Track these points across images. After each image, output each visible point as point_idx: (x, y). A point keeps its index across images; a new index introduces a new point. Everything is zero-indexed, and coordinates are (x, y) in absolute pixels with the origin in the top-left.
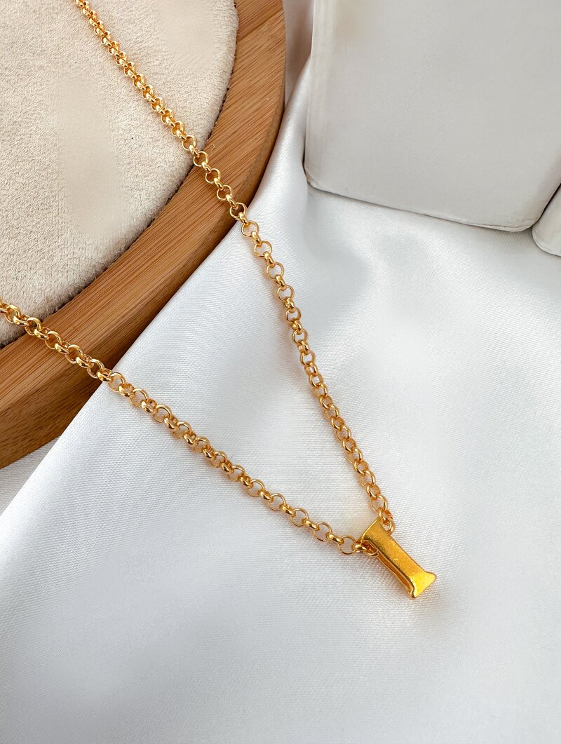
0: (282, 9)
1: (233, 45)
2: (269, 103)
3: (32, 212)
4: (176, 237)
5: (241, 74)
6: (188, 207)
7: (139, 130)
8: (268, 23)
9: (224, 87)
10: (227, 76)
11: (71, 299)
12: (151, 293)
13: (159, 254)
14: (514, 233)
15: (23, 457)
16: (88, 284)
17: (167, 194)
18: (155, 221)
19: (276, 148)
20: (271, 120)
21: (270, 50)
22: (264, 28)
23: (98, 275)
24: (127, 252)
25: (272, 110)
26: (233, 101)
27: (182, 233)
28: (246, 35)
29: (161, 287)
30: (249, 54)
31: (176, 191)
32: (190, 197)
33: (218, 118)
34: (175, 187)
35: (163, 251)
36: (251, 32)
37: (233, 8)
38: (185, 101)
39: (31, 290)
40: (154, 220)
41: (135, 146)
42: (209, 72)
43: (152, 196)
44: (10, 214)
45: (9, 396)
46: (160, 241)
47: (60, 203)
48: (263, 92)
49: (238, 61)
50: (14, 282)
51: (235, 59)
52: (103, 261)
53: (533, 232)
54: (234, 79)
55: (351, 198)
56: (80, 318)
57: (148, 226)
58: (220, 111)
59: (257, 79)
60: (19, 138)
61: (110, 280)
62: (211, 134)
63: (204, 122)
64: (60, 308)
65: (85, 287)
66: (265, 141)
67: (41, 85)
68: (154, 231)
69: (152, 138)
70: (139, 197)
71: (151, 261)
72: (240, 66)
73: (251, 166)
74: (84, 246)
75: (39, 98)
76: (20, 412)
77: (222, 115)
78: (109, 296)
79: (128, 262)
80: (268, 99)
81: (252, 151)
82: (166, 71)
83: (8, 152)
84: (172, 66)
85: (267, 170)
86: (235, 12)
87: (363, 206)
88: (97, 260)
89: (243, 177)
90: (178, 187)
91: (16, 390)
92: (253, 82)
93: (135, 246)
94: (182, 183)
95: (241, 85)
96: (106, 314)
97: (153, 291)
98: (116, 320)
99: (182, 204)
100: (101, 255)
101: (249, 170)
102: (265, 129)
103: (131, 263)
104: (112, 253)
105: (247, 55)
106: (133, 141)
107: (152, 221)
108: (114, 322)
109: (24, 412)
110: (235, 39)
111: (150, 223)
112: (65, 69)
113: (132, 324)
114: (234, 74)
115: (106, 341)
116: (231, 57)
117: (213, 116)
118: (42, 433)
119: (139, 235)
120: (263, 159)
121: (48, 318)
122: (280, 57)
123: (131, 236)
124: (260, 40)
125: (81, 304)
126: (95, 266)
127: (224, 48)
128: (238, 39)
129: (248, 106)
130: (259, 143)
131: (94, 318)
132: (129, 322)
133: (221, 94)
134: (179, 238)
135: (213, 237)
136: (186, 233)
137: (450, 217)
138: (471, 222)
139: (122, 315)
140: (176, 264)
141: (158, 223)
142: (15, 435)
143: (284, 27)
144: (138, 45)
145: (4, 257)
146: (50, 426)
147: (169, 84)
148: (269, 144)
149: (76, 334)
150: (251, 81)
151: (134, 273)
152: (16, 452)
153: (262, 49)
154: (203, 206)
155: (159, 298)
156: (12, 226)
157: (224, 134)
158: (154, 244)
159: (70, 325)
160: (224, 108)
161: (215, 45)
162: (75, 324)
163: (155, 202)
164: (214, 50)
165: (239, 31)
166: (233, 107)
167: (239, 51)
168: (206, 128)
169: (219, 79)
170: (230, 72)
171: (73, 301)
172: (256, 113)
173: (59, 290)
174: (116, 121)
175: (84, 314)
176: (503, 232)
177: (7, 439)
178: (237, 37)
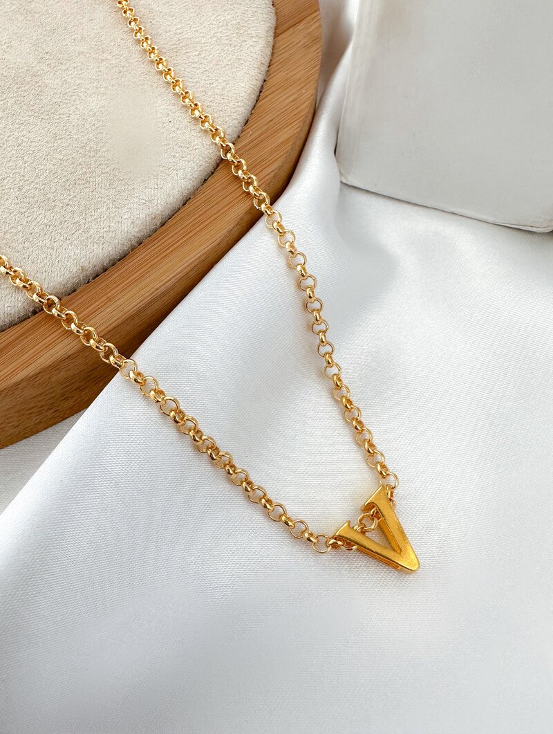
0: (318, 10)
1: (271, 39)
2: (305, 95)
3: (69, 186)
4: (212, 216)
5: (279, 67)
6: (224, 188)
7: (177, 114)
8: (305, 22)
9: (261, 77)
10: (264, 68)
11: (105, 270)
13: (195, 231)
14: (540, 233)
15: (45, 429)
16: (123, 257)
17: (203, 175)
19: (310, 139)
20: (307, 110)
21: (306, 47)
22: (301, 26)
23: (133, 249)
24: (162, 228)
25: (309, 102)
26: (269, 91)
27: (218, 212)
28: (284, 32)
29: (195, 264)
30: (285, 50)
31: (213, 173)
33: (255, 106)
34: (211, 168)
35: (198, 229)
36: (288, 29)
37: (272, 6)
38: (223, 89)
39: (66, 259)
40: (190, 198)
41: (173, 129)
42: (247, 64)
43: (189, 176)
44: (47, 188)
45: (41, 360)
46: (195, 219)
47: (98, 179)
48: (300, 84)
49: (276, 55)
50: (49, 251)
51: (273, 54)
52: (138, 235)
54: (271, 72)
55: (379, 194)
56: (114, 288)
57: (184, 205)
58: (257, 101)
59: (294, 73)
60: (58, 117)
61: (146, 253)
62: (247, 121)
63: (242, 110)
64: (94, 278)
65: (120, 260)
66: (301, 130)
67: (81, 70)
68: (190, 209)
69: (190, 122)
70: (176, 176)
71: (186, 238)
72: (278, 59)
73: (287, 152)
74: (119, 219)
75: (78, 81)
76: (50, 378)
77: (257, 106)
78: (144, 269)
79: (163, 238)
80: (304, 92)
81: (287, 140)
82: (205, 61)
84: (211, 57)
85: (301, 159)
86: (273, 10)
88: (133, 234)
89: (276, 166)
90: (215, 170)
91: (48, 355)
92: (289, 75)
93: (170, 223)
94: (218, 165)
95: (278, 78)
96: (140, 286)
97: (188, 266)
98: (150, 292)
99: (218, 185)
100: (136, 229)
101: (284, 156)
102: (301, 119)
103: (166, 238)
104: (148, 227)
106: (171, 124)
107: (187, 201)
108: (147, 294)
109: (54, 379)
110: (273, 35)
112: (105, 55)
113: (165, 298)
114: (271, 67)
116: (268, 51)
117: (250, 104)
118: (67, 405)
119: (175, 212)
120: (297, 149)
121: (82, 287)
122: (315, 54)
123: (167, 212)
124: (298, 36)
125: (116, 275)
126: (130, 240)
127: (262, 43)
128: (276, 36)
129: (284, 97)
130: (296, 131)
131: (128, 290)
132: (163, 294)
133: (259, 84)
134: (215, 216)
136: (220, 213)
137: (478, 216)
138: (498, 221)
139: (156, 287)
140: (211, 241)
141: (193, 203)
142: (41, 404)
143: (320, 26)
145: (40, 227)
147: (207, 73)
148: (303, 135)
149: (109, 304)
150: (287, 74)
151: (168, 249)
152: (40, 422)
153: (299, 44)
156: (49, 199)
157: (261, 122)
158: (189, 221)
159: (103, 296)
160: (261, 98)
161: (254, 39)
162: (109, 294)
163: (191, 182)
164: (252, 44)
165: (276, 28)
166: (270, 97)
167: (277, 46)
168: (243, 115)
169: (257, 70)
170: (267, 64)
171: (107, 273)
172: (292, 104)
173: (94, 261)
174: (155, 105)
175: (119, 285)
176: (529, 231)
177: (33, 407)
178: (275, 33)
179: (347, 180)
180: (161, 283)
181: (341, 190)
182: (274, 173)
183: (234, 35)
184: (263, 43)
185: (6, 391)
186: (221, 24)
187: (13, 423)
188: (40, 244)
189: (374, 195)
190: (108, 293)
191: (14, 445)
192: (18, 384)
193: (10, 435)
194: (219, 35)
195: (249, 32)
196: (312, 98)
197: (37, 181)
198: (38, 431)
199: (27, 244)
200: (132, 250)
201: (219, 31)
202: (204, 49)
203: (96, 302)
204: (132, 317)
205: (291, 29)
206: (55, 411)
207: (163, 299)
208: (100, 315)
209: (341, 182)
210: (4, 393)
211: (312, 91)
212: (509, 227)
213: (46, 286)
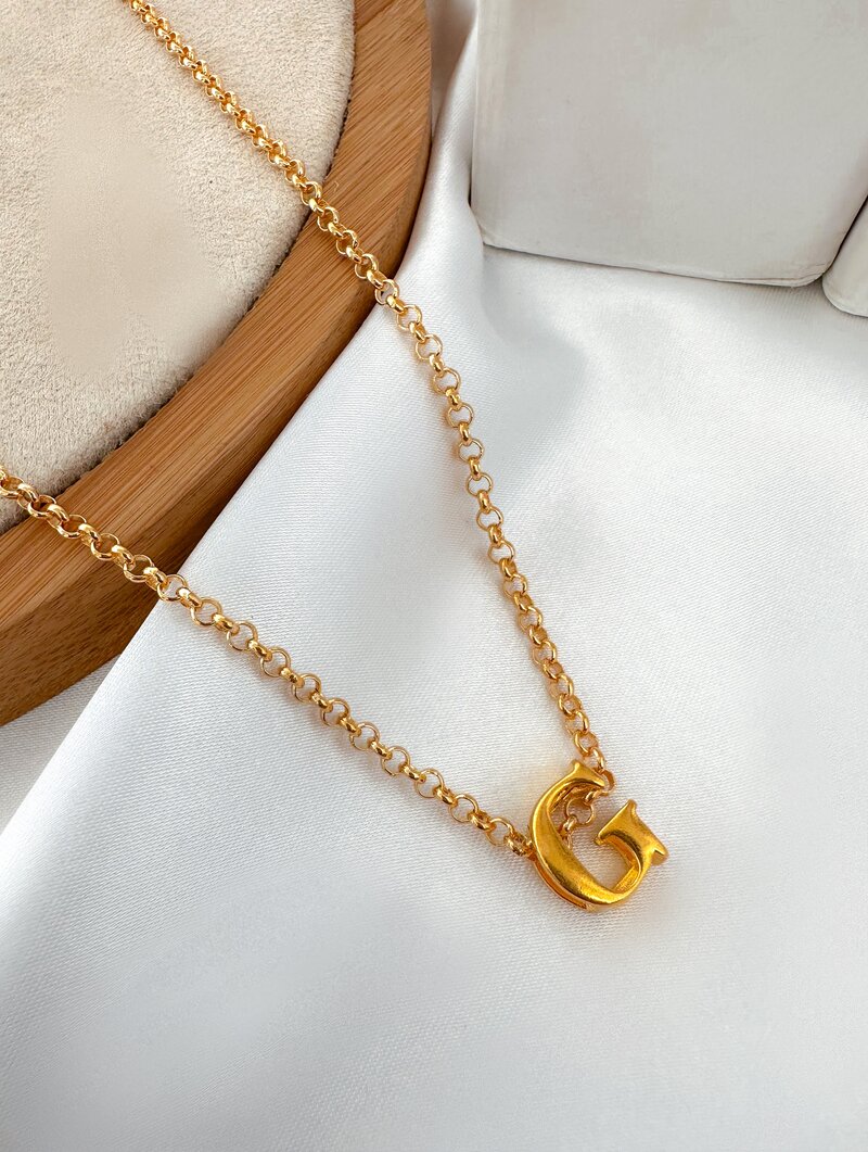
1: (350, 35)
2: (414, 116)
4: (294, 322)
5: (368, 77)
6: (307, 277)
7: (220, 168)
9: (343, 97)
10: (346, 82)
11: (141, 424)
12: (264, 407)
13: (271, 349)
14: (795, 288)
15: (79, 680)
16: (167, 401)
17: (273, 259)
18: (259, 301)
19: (429, 183)
20: (419, 140)
21: (407, 39)
22: (394, 9)
23: (180, 386)
24: (221, 349)
25: (421, 126)
26: (358, 117)
27: (303, 314)
28: (369, 21)
29: (280, 396)
30: (377, 46)
31: (287, 255)
32: (310, 261)
33: (338, 143)
34: (284, 248)
35: (276, 344)
36: (374, 16)
38: (287, 121)
39: (80, 415)
40: (257, 298)
41: (217, 193)
42: (319, 78)
43: (252, 264)
45: (62, 575)
46: (269, 330)
48: (405, 100)
49: (361, 59)
50: (52, 405)
51: (355, 57)
52: (186, 365)
53: (824, 285)
54: (358, 85)
55: (544, 257)
56: (159, 451)
57: (250, 309)
58: (341, 135)
59: (392, 83)
60: (35, 195)
61: (200, 392)
62: (330, 168)
63: (319, 151)
64: (126, 440)
65: (162, 406)
66: (415, 173)
68: (259, 315)
69: (242, 179)
70: (231, 267)
71: (259, 361)
72: (363, 66)
73: (397, 209)
74: (154, 344)
76: (79, 601)
77: (342, 143)
78: (201, 416)
79: (224, 364)
80: (411, 111)
81: (396, 189)
82: (253, 80)
83: (19, 216)
84: (260, 73)
85: (419, 216)
87: (561, 268)
88: (177, 363)
89: (386, 228)
90: (289, 249)
92: (386, 89)
93: (233, 339)
94: (294, 242)
95: (370, 93)
96: (198, 442)
98: (215, 451)
99: (296, 273)
100: (182, 356)
101: (395, 215)
102: (413, 155)
103: (229, 364)
104: (199, 351)
105: (372, 50)
106: (213, 186)
107: (253, 302)
108: (212, 453)
109: (84, 602)
110: (353, 27)
111: (252, 303)
112: (96, 89)
113: (239, 457)
114: (356, 79)
115: (202, 484)
116: (349, 54)
117: (331, 140)
119: (239, 321)
120: (412, 202)
121: (109, 456)
122: (422, 50)
124: (390, 25)
125: (160, 431)
126: (174, 372)
127: (337, 41)
128: (357, 28)
129: (382, 123)
130: (406, 175)
131: (180, 451)
132: (236, 451)
133: (341, 107)
135: (350, 318)
136: (307, 315)
138: (731, 276)
139: (224, 441)
141: (263, 304)
142: (70, 641)
144: (204, 46)
145: (31, 371)
146: (121, 626)
148: (419, 179)
149: (154, 476)
150: (382, 86)
152: (71, 671)
153: (395, 38)
154: (329, 273)
155: (278, 413)
156: (39, 325)
157: (350, 167)
158: (260, 334)
159: (145, 464)
160: (346, 129)
161: (324, 38)
162: (153, 461)
163: (256, 272)
164: (322, 45)
165: (356, 16)
166: (360, 125)
167: (360, 45)
168: (323, 158)
169: (335, 87)
170: (350, 75)
171: (145, 428)
172: (396, 132)
173: (123, 413)
174: (184, 158)
175: (165, 445)
176: (779, 287)
177: (57, 650)
178: (355, 24)
179: (492, 239)
180: (231, 435)
181: (485, 256)
182: (382, 243)
183: (293, 35)
184: (339, 41)
185: (15, 629)
186: (269, 20)
187: (31, 677)
188: (35, 396)
189: (536, 258)
190: (150, 460)
191: (36, 710)
192: (30, 617)
193: (28, 696)
194: (268, 37)
195: (315, 27)
196: (425, 120)
197: (16, 298)
198: (70, 684)
199: (15, 400)
200: (179, 388)
201: (270, 29)
202: (248, 62)
203: (134, 475)
204: (192, 493)
205: (380, 15)
206: (93, 650)
207: (236, 458)
208: (144, 495)
209: (484, 244)
210: (10, 634)
211: (423, 110)
212: (747, 284)
213: (54, 460)
